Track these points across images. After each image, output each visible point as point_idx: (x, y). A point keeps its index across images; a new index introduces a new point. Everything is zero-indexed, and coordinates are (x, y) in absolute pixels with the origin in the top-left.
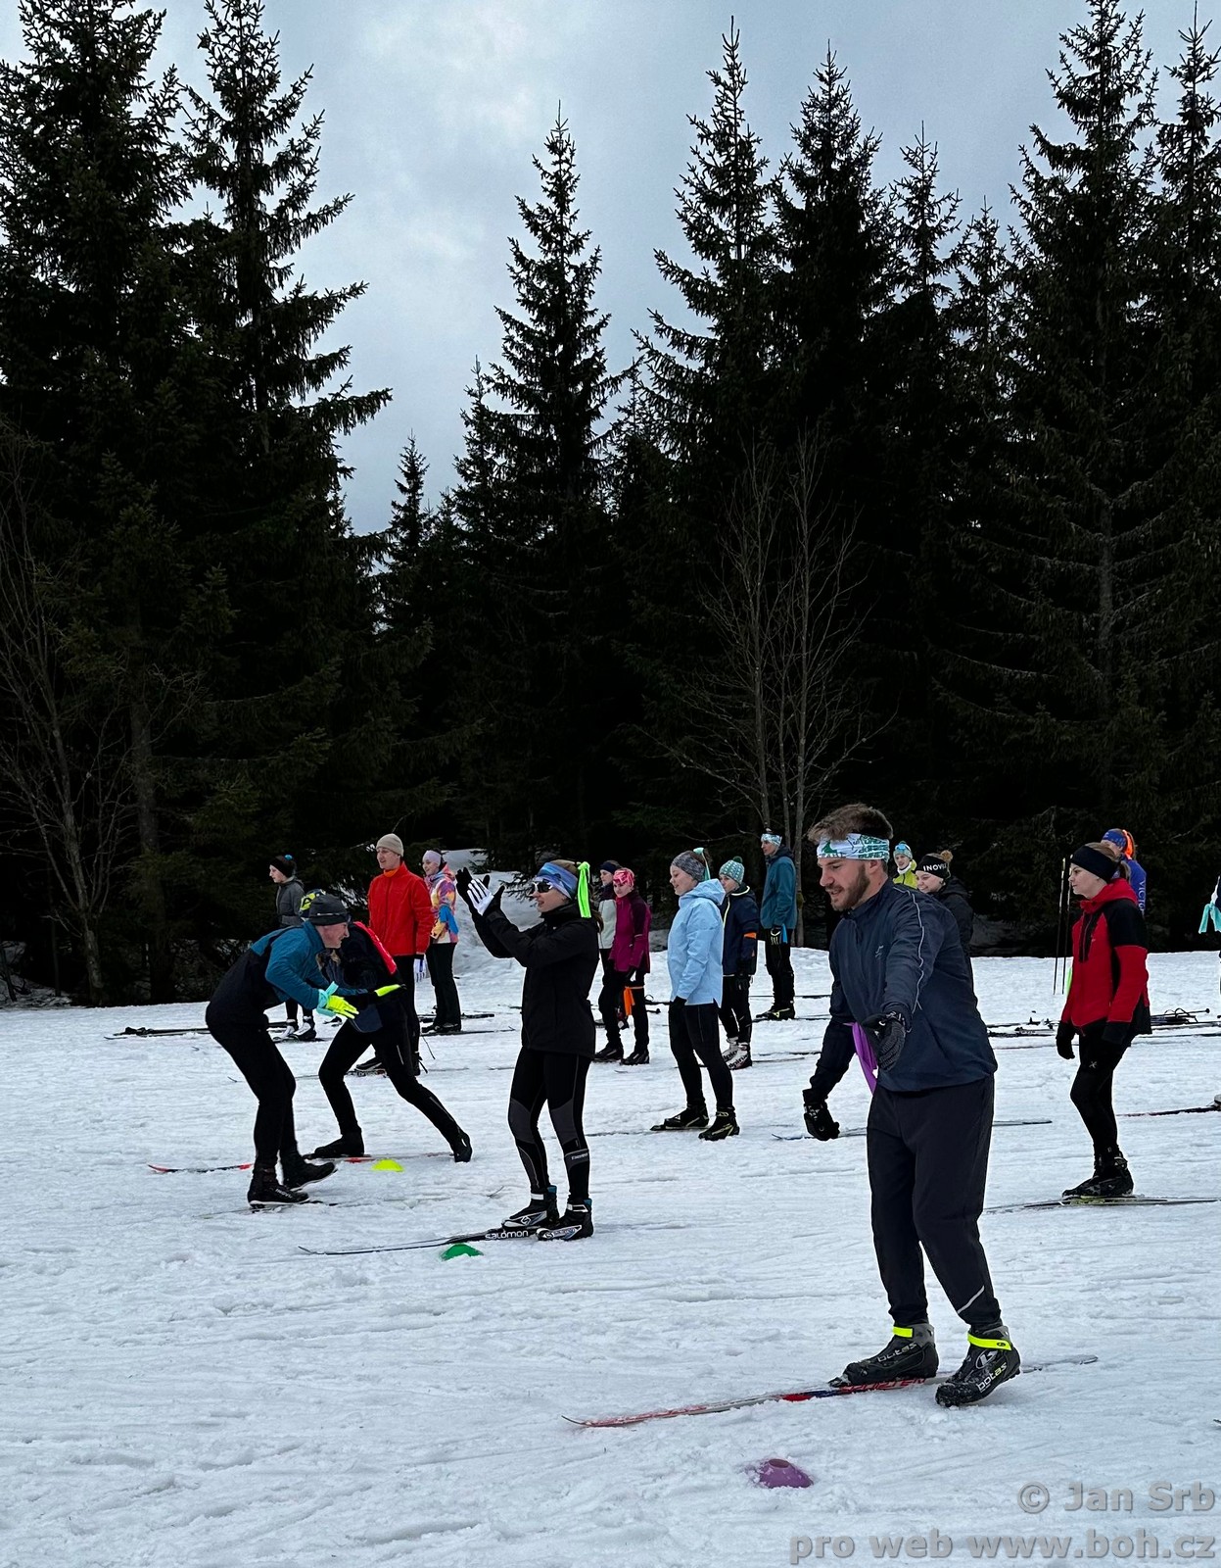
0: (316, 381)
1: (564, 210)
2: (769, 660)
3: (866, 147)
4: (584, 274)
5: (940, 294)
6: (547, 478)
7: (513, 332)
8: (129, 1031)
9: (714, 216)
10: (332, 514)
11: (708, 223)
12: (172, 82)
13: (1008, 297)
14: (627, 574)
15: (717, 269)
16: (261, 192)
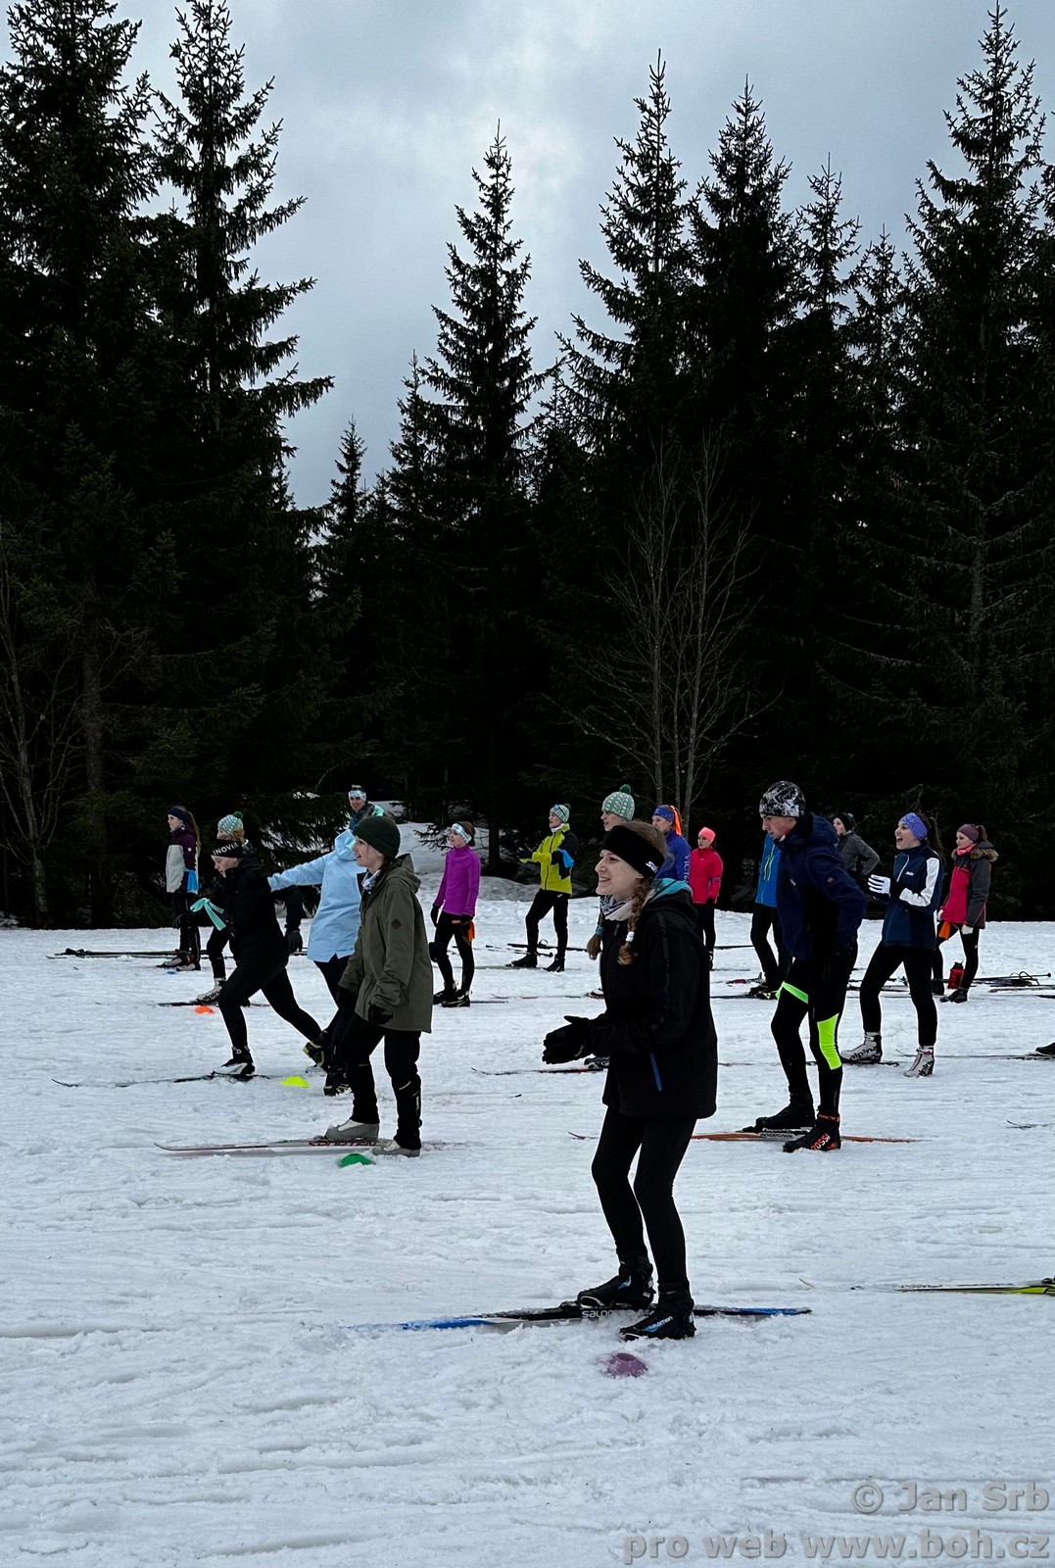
0: (265, 366)
1: (499, 220)
2: (668, 640)
3: (776, 174)
4: (515, 279)
5: (838, 312)
6: (473, 463)
7: (447, 330)
8: (69, 952)
9: (636, 232)
10: (277, 489)
11: (630, 238)
12: (144, 88)
13: (900, 317)
14: (542, 555)
15: (636, 280)
16: (222, 191)
